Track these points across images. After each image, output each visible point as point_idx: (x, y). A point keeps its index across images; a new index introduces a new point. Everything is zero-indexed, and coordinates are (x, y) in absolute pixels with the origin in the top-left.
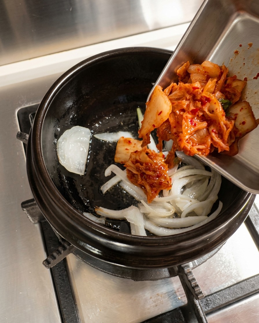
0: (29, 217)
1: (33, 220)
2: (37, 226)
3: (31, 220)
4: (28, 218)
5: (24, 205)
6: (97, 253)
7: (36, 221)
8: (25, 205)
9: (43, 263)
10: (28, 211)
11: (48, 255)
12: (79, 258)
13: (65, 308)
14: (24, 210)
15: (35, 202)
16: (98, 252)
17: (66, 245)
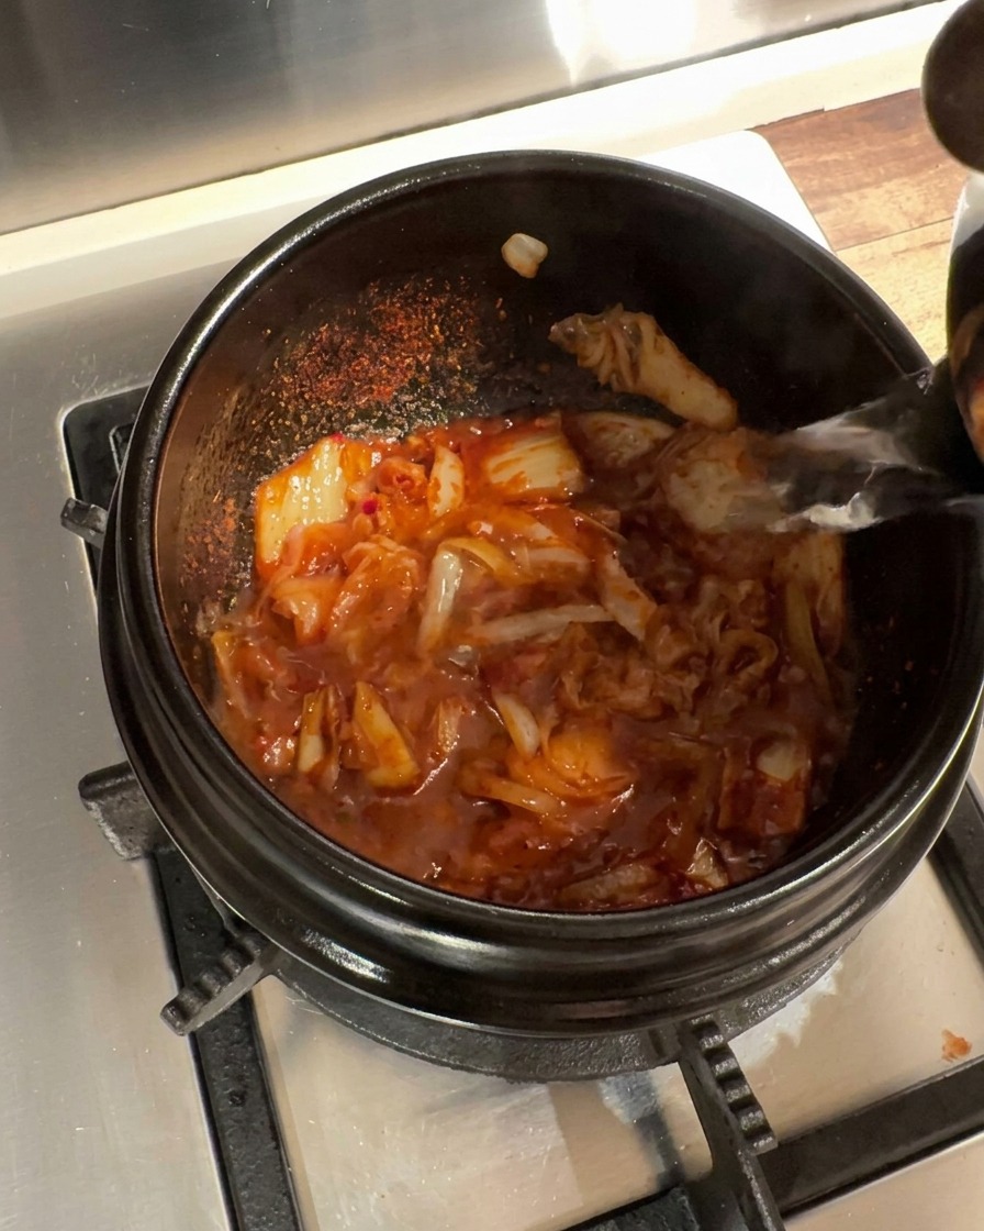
0: (110, 834)
1: (124, 845)
2: (141, 869)
3: (118, 847)
4: (107, 838)
5: (90, 790)
6: (372, 975)
7: (138, 850)
8: (91, 787)
9: (164, 1014)
10: (106, 811)
11: (182, 985)
12: (299, 993)
13: (246, 1186)
14: (89, 809)
15: (132, 777)
16: (374, 971)
17: (249, 943)
